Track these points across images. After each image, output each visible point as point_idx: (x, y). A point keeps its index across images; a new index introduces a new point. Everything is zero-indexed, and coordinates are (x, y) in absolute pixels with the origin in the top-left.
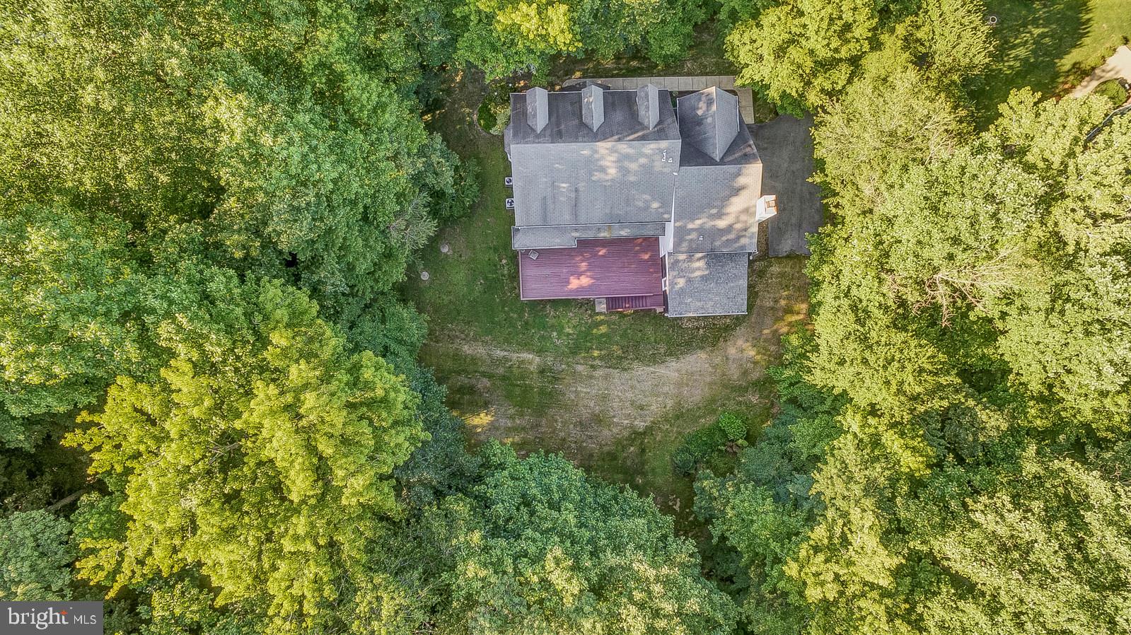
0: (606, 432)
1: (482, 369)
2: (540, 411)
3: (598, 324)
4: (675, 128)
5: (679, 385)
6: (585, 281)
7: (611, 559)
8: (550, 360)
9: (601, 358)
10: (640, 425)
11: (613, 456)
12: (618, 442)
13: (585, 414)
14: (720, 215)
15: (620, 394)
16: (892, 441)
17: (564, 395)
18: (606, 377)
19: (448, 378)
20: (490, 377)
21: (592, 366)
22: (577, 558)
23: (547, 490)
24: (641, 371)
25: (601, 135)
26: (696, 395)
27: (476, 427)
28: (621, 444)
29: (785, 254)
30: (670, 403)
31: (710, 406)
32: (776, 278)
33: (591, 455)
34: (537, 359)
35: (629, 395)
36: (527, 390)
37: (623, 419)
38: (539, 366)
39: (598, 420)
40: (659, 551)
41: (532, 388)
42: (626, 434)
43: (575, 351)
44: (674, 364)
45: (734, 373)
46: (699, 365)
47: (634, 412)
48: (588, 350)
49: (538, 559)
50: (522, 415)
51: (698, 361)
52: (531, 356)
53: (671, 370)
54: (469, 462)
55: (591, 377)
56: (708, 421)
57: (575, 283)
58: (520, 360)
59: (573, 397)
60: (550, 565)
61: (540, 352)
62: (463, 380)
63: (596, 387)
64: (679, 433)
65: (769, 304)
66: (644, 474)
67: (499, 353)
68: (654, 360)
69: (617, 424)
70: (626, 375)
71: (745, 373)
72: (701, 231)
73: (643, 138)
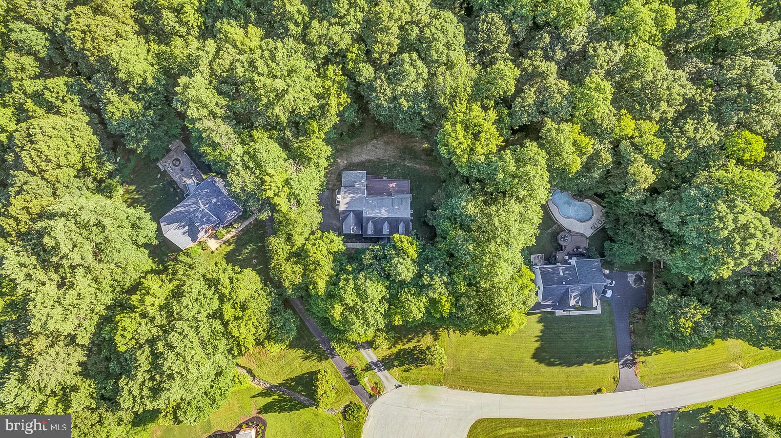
1: (423, 161)
2: (406, 147)
3: (387, 173)
4: (364, 220)
5: (362, 152)
6: (391, 185)
7: (392, 105)
8: (402, 163)
9: (386, 163)
10: (374, 141)
11: (384, 132)
12: (382, 136)
13: (392, 146)
14: (352, 197)
15: (381, 151)
16: (316, 129)
17: (398, 152)
18: (384, 156)
19: (432, 159)
20: (421, 159)
21: (389, 160)
22: (400, 107)
23: (406, 122)
24: (374, 158)
25: (386, 219)
26: (357, 149)
28: (381, 135)
30: (365, 147)
31: (352, 146)
34: (406, 163)
35: (378, 150)
36: (409, 154)
37: (380, 143)
38: (405, 161)
39: (387, 143)
40: (379, 106)
42: (379, 139)
43: (394, 165)
45: (344, 154)
46: (356, 158)
47: (376, 145)
48: (389, 165)
49: (409, 107)
50: (412, 146)
51: (356, 160)
52: (408, 164)
53: (364, 157)
54: (426, 132)
55: (389, 157)
56: (354, 141)
57: (394, 185)
58: (411, 164)
59: (395, 151)
60: (407, 106)
61: (405, 166)
62: (430, 158)
63: (388, 154)
64: (363, 138)
65: (332, 176)
67: (418, 166)
68: (369, 161)
69: (382, 142)
70: (378, 157)
71: (341, 155)
72: (358, 194)
73: (374, 218)
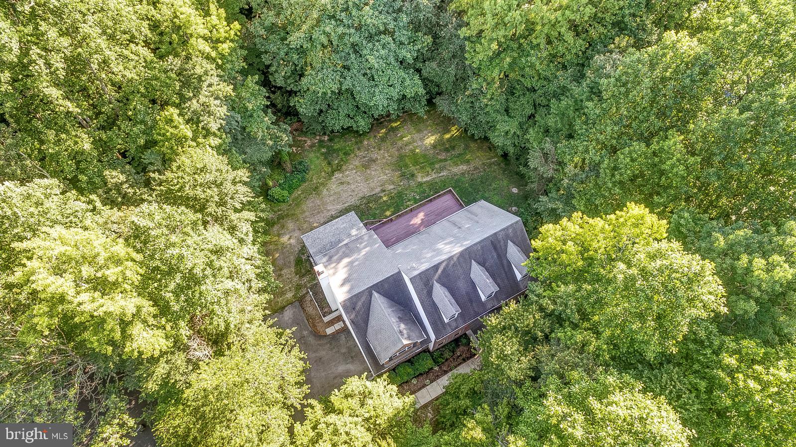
0: (357, 163)
1: (449, 162)
2: (402, 157)
4: (414, 291)
5: (324, 204)
6: (415, 220)
8: (412, 183)
9: (381, 197)
10: (338, 175)
11: (346, 154)
12: (347, 161)
13: (374, 167)
15: (359, 185)
17: (393, 170)
18: (372, 189)
19: (464, 150)
20: (441, 161)
21: (384, 191)
24: (352, 201)
26: (310, 203)
27: (432, 135)
28: (344, 161)
29: (286, 308)
30: (325, 192)
31: (298, 202)
32: (286, 290)
33: (359, 149)
34: (420, 180)
35: (353, 187)
36: (416, 163)
37: (350, 173)
38: (416, 177)
39: (366, 166)
41: (413, 165)
42: (344, 167)
43: (400, 194)
44: (333, 213)
45: (290, 224)
46: (317, 219)
47: (344, 179)
48: (392, 198)
50: (411, 151)
52: (424, 180)
53: (333, 209)
55: (382, 185)
56: (297, 193)
57: (421, 216)
58: (429, 176)
59: (387, 172)
61: (420, 184)
62: (456, 152)
63: (376, 182)
64: (311, 181)
66: (322, 154)
67: (444, 173)
69: (352, 169)
70: (361, 195)
71: (283, 227)
72: (359, 250)
73: (436, 267)
